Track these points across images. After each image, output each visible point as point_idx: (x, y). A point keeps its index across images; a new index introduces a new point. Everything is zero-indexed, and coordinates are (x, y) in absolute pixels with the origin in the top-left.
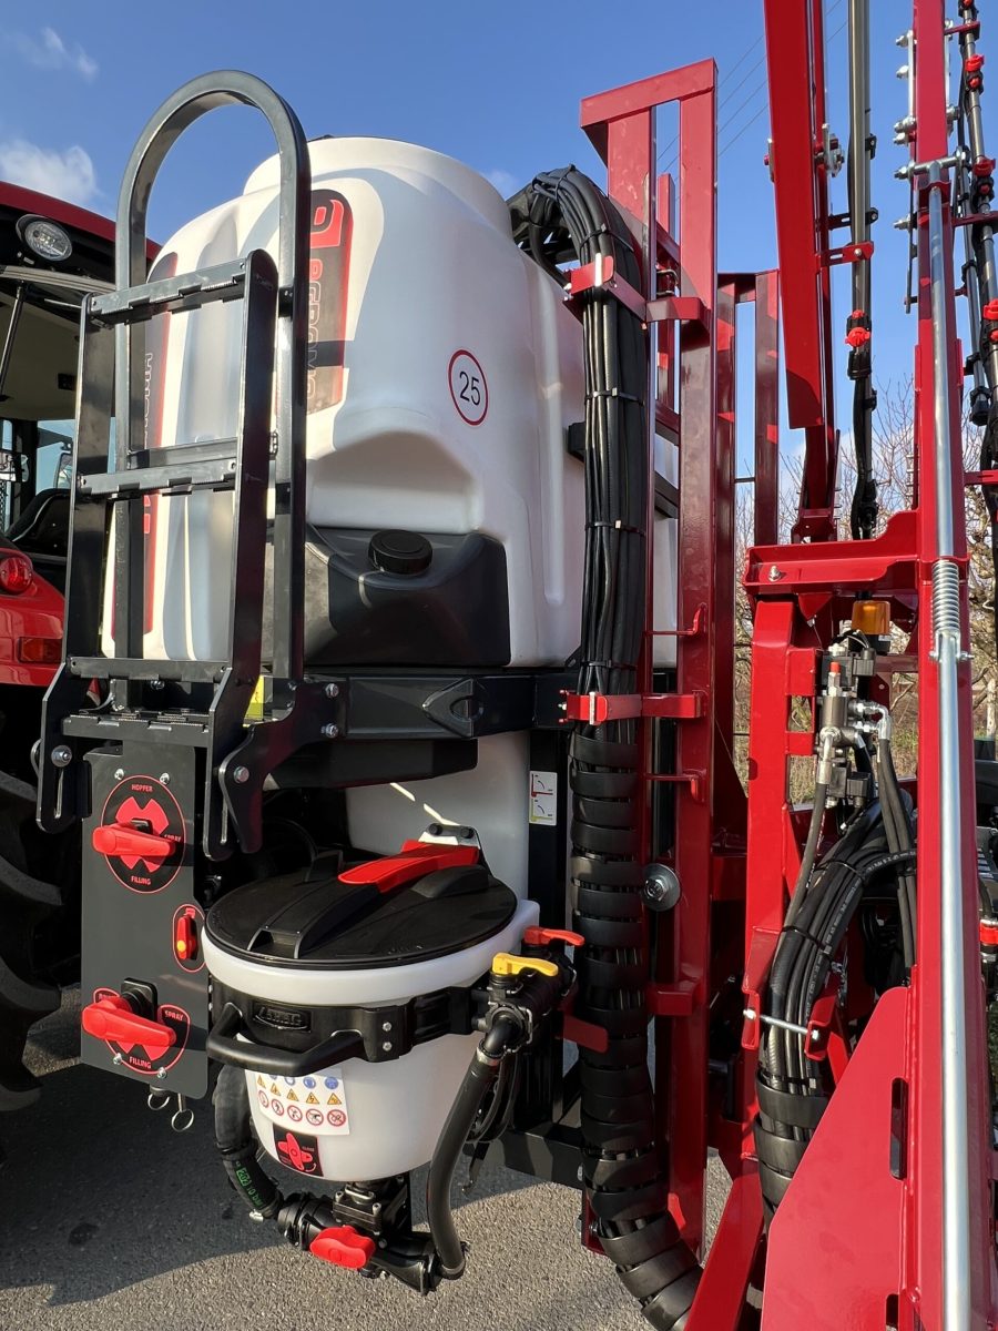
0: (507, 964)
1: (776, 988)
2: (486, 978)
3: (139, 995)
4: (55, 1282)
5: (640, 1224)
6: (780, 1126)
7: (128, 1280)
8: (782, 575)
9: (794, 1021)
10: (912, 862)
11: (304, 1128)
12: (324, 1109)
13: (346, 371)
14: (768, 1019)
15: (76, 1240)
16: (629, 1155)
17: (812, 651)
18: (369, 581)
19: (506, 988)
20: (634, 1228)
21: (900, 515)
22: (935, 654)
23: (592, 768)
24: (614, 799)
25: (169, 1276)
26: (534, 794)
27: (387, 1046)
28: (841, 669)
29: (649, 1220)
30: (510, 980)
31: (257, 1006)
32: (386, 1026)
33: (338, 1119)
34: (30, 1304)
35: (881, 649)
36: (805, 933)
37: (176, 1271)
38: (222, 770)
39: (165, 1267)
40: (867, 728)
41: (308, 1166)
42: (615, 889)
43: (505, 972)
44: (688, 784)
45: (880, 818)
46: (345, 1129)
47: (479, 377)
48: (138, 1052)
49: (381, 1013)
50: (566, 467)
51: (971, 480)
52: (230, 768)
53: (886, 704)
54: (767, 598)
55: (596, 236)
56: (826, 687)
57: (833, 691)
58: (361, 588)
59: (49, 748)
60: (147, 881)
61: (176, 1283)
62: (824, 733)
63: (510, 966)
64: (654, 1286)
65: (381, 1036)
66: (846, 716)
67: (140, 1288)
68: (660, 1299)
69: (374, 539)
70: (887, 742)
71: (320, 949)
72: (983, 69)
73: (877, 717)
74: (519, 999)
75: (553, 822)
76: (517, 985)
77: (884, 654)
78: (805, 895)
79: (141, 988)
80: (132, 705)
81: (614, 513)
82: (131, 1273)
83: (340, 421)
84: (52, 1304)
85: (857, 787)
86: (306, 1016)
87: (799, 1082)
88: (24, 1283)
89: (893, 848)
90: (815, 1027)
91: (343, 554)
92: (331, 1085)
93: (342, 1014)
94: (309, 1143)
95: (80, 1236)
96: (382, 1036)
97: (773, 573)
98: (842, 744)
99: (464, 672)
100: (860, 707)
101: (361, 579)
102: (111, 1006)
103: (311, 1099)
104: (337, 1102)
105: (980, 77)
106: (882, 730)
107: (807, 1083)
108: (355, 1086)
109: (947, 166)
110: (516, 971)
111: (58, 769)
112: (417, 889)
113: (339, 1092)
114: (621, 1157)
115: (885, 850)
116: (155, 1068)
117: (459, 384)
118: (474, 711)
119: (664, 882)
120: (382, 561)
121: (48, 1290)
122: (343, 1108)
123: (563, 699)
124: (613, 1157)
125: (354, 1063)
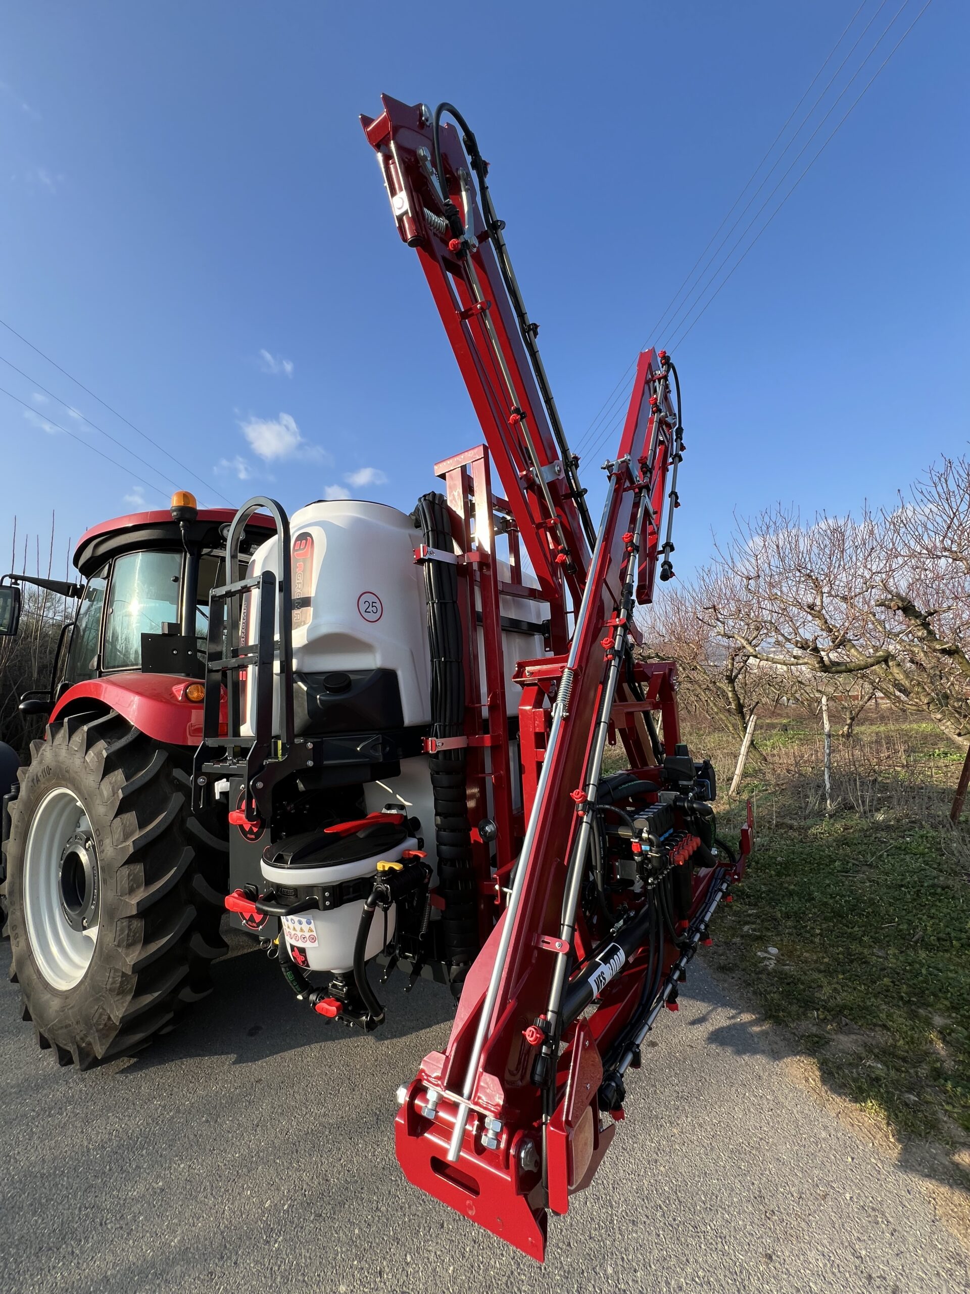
3: (250, 891)
4: (237, 1054)
7: (272, 1053)
11: (300, 944)
12: (307, 934)
13: (312, 609)
15: (251, 1034)
18: (322, 698)
19: (381, 877)
24: (449, 787)
25: (293, 1052)
27: (327, 903)
30: (384, 873)
31: (279, 887)
32: (327, 894)
33: (313, 939)
34: (224, 1063)
37: (297, 1049)
38: (251, 783)
39: (291, 1048)
41: (303, 962)
42: (452, 831)
43: (382, 869)
46: (316, 944)
47: (376, 600)
48: (251, 919)
49: (325, 888)
52: (254, 783)
54: (528, 685)
58: (318, 702)
59: (196, 778)
60: (253, 836)
61: (295, 1055)
63: (384, 867)
67: (278, 1057)
71: (301, 860)
74: (386, 881)
76: (388, 875)
79: (252, 888)
80: (234, 757)
81: (441, 655)
82: (276, 1049)
83: (310, 631)
84: (234, 1063)
86: (296, 890)
88: (222, 1053)
91: (315, 684)
92: (309, 923)
93: (310, 888)
94: (302, 951)
95: (253, 1032)
96: (325, 899)
97: (527, 673)
99: (377, 732)
101: (318, 697)
102: (236, 895)
103: (302, 930)
104: (312, 931)
108: (319, 923)
110: (387, 869)
111: (201, 787)
112: (358, 834)
113: (312, 926)
114: (461, 965)
116: (258, 927)
117: (363, 607)
118: (384, 749)
119: (489, 827)
120: (327, 689)
121: (233, 1057)
122: (314, 934)
123: (421, 741)
124: (458, 965)
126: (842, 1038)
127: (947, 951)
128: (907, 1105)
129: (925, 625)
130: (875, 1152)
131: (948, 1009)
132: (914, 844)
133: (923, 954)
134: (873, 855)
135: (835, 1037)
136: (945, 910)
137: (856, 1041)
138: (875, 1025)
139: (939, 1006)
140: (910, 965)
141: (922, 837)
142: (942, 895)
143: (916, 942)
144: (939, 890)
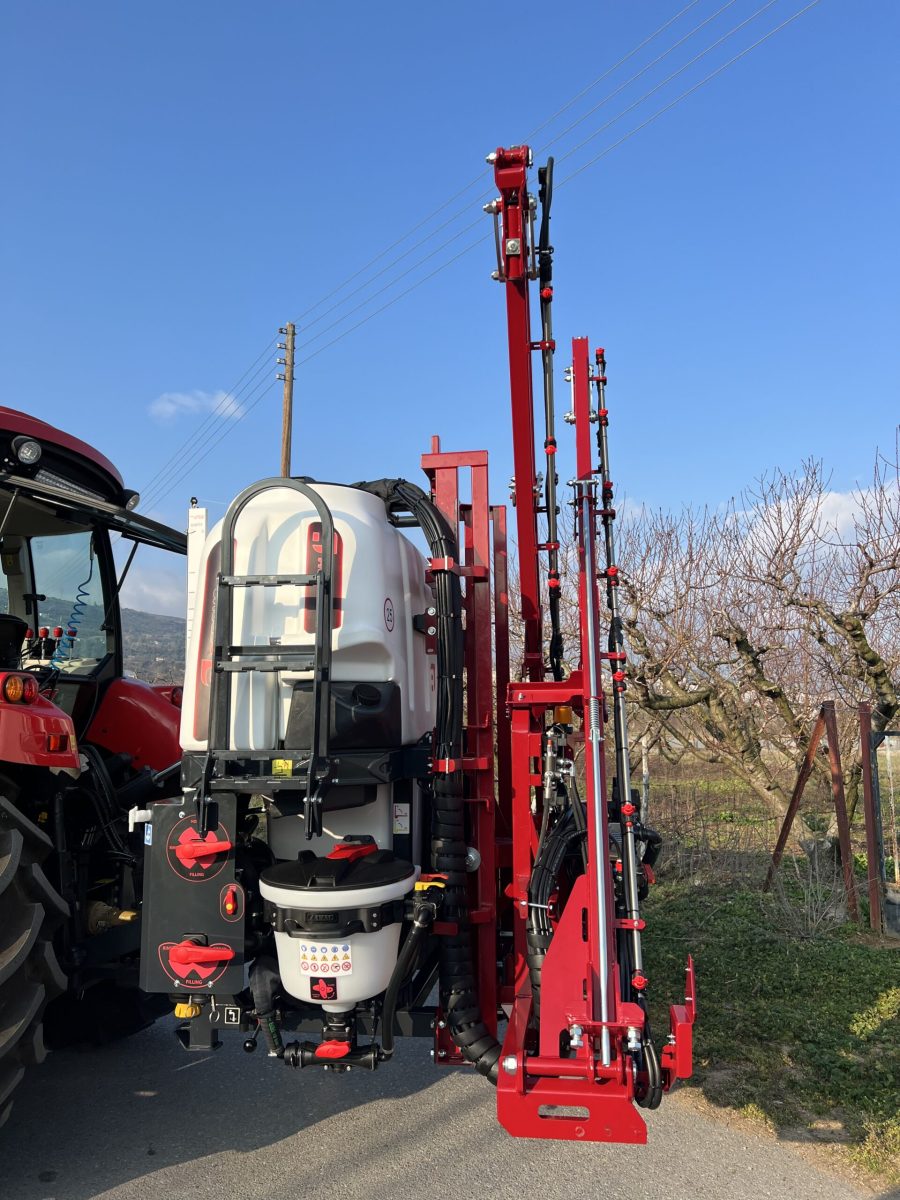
0: (420, 886)
1: (533, 891)
2: (411, 894)
3: (197, 940)
5: (472, 1025)
6: (538, 950)
8: (524, 697)
9: (542, 904)
10: (585, 834)
11: (329, 974)
12: (341, 963)
13: (342, 613)
14: (531, 904)
16: (466, 991)
17: (539, 734)
18: (357, 710)
19: (422, 896)
20: (470, 1027)
21: (575, 672)
22: (590, 738)
23: (444, 795)
26: (396, 817)
27: (375, 925)
28: (553, 743)
29: (477, 1022)
30: (423, 893)
32: (375, 915)
33: (347, 966)
35: (569, 731)
36: (544, 868)
40: (565, 772)
41: (330, 994)
42: (455, 855)
43: (421, 889)
44: (485, 803)
45: (573, 815)
46: (350, 972)
47: (392, 607)
48: (192, 976)
49: (371, 910)
50: (414, 634)
51: (604, 656)
53: (572, 759)
54: (517, 708)
55: (440, 539)
56: (546, 752)
57: (549, 754)
58: (353, 714)
62: (547, 774)
63: (423, 887)
64: (478, 1053)
65: (371, 920)
66: (556, 766)
68: (483, 1059)
69: (356, 688)
70: (574, 778)
72: (607, 416)
73: (568, 766)
74: (428, 900)
75: (408, 832)
76: (427, 894)
77: (570, 733)
78: (542, 851)
83: (342, 636)
85: (561, 800)
86: (335, 914)
87: (545, 930)
89: (579, 828)
90: (551, 904)
91: (341, 697)
92: (345, 949)
93: (353, 913)
94: (329, 982)
97: (520, 696)
98: (554, 779)
100: (562, 761)
101: (353, 709)
104: (347, 958)
105: (606, 420)
106: (572, 772)
107: (548, 930)
108: (359, 948)
109: (591, 484)
113: (349, 953)
114: (462, 992)
115: (575, 829)
116: (206, 983)
119: (473, 855)
120: (358, 699)
122: (350, 961)
123: (431, 761)
124: (458, 993)
125: (358, 936)
126: (715, 1073)
127: (781, 997)
128: (777, 1108)
129: (755, 662)
130: (760, 1140)
131: (791, 1040)
132: (737, 906)
133: (763, 1003)
134: (701, 920)
135: (709, 1074)
136: (775, 964)
137: (727, 1074)
138: (739, 1059)
139: (785, 1038)
140: (755, 1011)
141: (742, 898)
142: (770, 950)
143: (756, 993)
144: (768, 946)
